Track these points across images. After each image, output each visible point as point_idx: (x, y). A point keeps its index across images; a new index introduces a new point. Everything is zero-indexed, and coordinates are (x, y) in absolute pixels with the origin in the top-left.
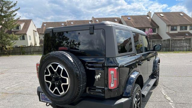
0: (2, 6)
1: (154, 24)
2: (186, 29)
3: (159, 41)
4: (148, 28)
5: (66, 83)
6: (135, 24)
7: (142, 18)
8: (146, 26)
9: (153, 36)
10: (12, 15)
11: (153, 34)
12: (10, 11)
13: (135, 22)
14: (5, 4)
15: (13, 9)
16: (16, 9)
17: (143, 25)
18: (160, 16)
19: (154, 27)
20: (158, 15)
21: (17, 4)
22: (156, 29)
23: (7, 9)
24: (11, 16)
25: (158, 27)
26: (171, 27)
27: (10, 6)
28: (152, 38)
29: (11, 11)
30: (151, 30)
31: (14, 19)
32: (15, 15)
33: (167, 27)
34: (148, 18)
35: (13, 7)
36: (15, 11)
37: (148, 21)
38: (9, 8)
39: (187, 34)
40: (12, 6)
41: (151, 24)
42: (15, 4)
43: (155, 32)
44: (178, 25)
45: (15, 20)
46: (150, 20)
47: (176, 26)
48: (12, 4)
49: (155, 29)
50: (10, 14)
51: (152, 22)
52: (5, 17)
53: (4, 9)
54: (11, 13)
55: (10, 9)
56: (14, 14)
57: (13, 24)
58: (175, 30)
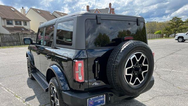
2: (21, 24)
26: (7, 21)
33: (3, 21)
39: (23, 29)
44: (13, 20)
47: (12, 20)
58: (11, 24)
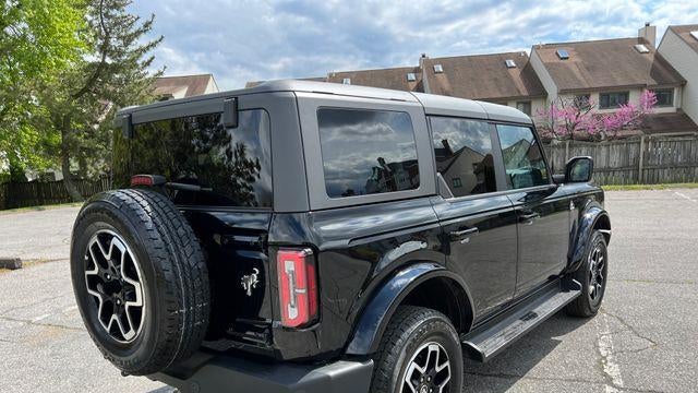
0: (107, 34)
1: (664, 71)
3: (676, 139)
4: (641, 88)
5: (135, 301)
6: (586, 73)
7: (616, 49)
8: (633, 80)
9: (661, 119)
10: (139, 62)
11: (659, 110)
12: (131, 48)
13: (587, 68)
14: (115, 25)
15: (142, 41)
16: (152, 41)
17: (619, 79)
18: (691, 41)
19: (666, 83)
20: (684, 35)
21: (153, 26)
22: (675, 91)
23: (121, 42)
24: (136, 65)
25: (683, 84)
27: (132, 31)
28: (654, 128)
29: (134, 48)
30: (651, 94)
31: (147, 77)
32: (148, 63)
34: (643, 48)
35: (143, 35)
36: (148, 48)
37: (644, 61)
38: (128, 40)
40: (138, 33)
41: (654, 73)
42: (147, 25)
43: (670, 104)
45: (147, 80)
46: (651, 58)
48: (139, 25)
49: (671, 92)
50: (133, 60)
51: (658, 65)
52: (115, 68)
53: (114, 42)
54: (135, 55)
55: (134, 42)
56: (146, 57)
57: (143, 93)
